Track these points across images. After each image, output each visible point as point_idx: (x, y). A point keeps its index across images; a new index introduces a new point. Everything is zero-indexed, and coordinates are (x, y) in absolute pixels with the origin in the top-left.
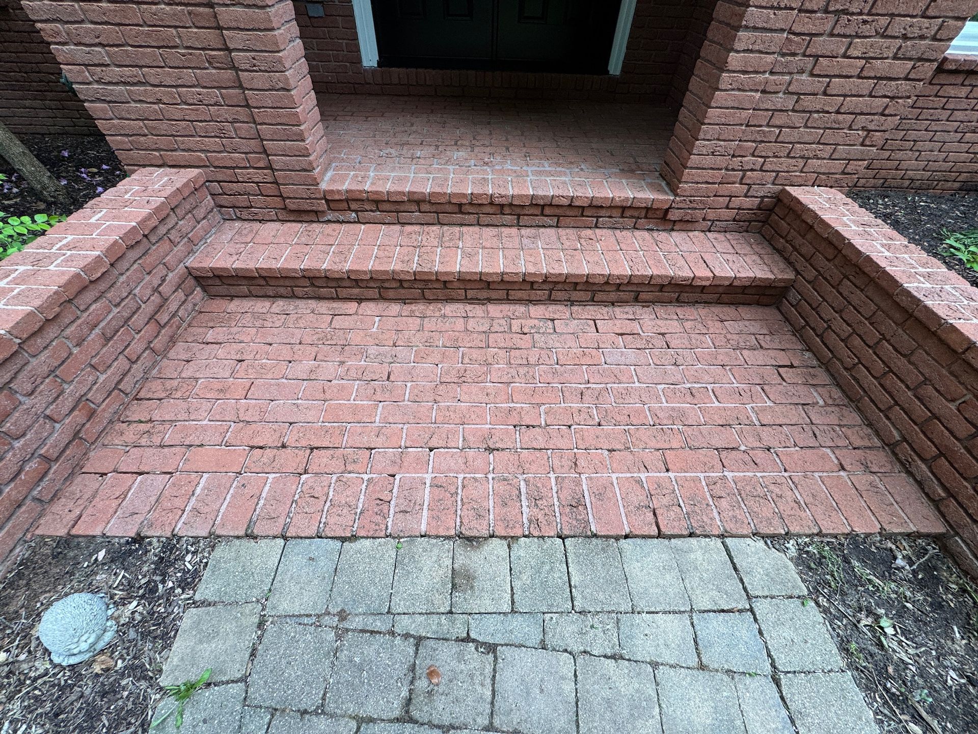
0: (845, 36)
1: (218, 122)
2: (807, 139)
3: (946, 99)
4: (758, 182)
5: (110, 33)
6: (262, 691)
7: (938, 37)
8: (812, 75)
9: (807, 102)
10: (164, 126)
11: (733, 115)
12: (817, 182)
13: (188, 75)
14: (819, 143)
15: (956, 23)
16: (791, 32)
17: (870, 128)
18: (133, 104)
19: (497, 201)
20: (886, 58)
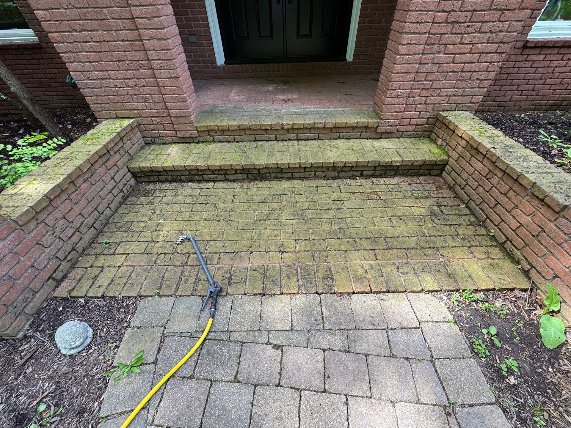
0: (458, 33)
1: (143, 95)
2: (447, 86)
3: (532, 62)
4: (425, 110)
5: (93, 56)
6: (163, 368)
7: (509, 30)
8: (445, 54)
9: (444, 67)
10: (117, 99)
11: (406, 76)
12: (457, 109)
13: (130, 73)
14: (454, 88)
15: (517, 23)
16: (430, 33)
17: (481, 79)
18: (103, 89)
19: (285, 127)
20: (483, 43)
